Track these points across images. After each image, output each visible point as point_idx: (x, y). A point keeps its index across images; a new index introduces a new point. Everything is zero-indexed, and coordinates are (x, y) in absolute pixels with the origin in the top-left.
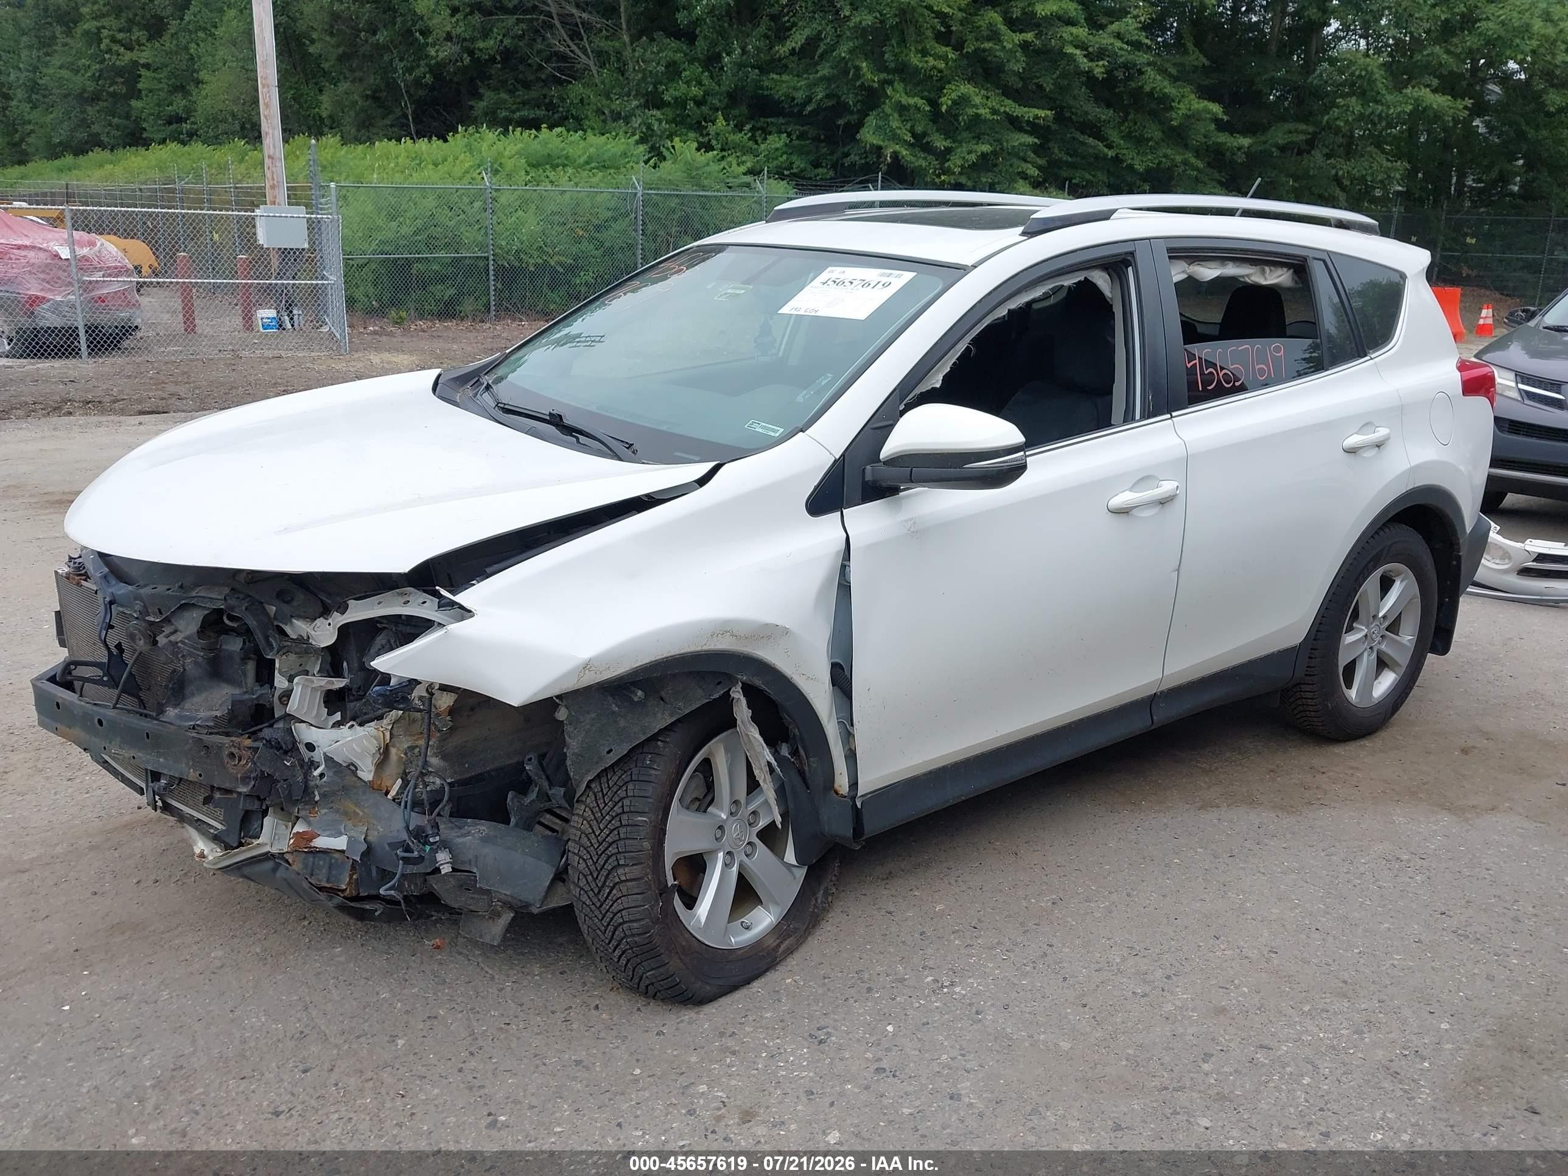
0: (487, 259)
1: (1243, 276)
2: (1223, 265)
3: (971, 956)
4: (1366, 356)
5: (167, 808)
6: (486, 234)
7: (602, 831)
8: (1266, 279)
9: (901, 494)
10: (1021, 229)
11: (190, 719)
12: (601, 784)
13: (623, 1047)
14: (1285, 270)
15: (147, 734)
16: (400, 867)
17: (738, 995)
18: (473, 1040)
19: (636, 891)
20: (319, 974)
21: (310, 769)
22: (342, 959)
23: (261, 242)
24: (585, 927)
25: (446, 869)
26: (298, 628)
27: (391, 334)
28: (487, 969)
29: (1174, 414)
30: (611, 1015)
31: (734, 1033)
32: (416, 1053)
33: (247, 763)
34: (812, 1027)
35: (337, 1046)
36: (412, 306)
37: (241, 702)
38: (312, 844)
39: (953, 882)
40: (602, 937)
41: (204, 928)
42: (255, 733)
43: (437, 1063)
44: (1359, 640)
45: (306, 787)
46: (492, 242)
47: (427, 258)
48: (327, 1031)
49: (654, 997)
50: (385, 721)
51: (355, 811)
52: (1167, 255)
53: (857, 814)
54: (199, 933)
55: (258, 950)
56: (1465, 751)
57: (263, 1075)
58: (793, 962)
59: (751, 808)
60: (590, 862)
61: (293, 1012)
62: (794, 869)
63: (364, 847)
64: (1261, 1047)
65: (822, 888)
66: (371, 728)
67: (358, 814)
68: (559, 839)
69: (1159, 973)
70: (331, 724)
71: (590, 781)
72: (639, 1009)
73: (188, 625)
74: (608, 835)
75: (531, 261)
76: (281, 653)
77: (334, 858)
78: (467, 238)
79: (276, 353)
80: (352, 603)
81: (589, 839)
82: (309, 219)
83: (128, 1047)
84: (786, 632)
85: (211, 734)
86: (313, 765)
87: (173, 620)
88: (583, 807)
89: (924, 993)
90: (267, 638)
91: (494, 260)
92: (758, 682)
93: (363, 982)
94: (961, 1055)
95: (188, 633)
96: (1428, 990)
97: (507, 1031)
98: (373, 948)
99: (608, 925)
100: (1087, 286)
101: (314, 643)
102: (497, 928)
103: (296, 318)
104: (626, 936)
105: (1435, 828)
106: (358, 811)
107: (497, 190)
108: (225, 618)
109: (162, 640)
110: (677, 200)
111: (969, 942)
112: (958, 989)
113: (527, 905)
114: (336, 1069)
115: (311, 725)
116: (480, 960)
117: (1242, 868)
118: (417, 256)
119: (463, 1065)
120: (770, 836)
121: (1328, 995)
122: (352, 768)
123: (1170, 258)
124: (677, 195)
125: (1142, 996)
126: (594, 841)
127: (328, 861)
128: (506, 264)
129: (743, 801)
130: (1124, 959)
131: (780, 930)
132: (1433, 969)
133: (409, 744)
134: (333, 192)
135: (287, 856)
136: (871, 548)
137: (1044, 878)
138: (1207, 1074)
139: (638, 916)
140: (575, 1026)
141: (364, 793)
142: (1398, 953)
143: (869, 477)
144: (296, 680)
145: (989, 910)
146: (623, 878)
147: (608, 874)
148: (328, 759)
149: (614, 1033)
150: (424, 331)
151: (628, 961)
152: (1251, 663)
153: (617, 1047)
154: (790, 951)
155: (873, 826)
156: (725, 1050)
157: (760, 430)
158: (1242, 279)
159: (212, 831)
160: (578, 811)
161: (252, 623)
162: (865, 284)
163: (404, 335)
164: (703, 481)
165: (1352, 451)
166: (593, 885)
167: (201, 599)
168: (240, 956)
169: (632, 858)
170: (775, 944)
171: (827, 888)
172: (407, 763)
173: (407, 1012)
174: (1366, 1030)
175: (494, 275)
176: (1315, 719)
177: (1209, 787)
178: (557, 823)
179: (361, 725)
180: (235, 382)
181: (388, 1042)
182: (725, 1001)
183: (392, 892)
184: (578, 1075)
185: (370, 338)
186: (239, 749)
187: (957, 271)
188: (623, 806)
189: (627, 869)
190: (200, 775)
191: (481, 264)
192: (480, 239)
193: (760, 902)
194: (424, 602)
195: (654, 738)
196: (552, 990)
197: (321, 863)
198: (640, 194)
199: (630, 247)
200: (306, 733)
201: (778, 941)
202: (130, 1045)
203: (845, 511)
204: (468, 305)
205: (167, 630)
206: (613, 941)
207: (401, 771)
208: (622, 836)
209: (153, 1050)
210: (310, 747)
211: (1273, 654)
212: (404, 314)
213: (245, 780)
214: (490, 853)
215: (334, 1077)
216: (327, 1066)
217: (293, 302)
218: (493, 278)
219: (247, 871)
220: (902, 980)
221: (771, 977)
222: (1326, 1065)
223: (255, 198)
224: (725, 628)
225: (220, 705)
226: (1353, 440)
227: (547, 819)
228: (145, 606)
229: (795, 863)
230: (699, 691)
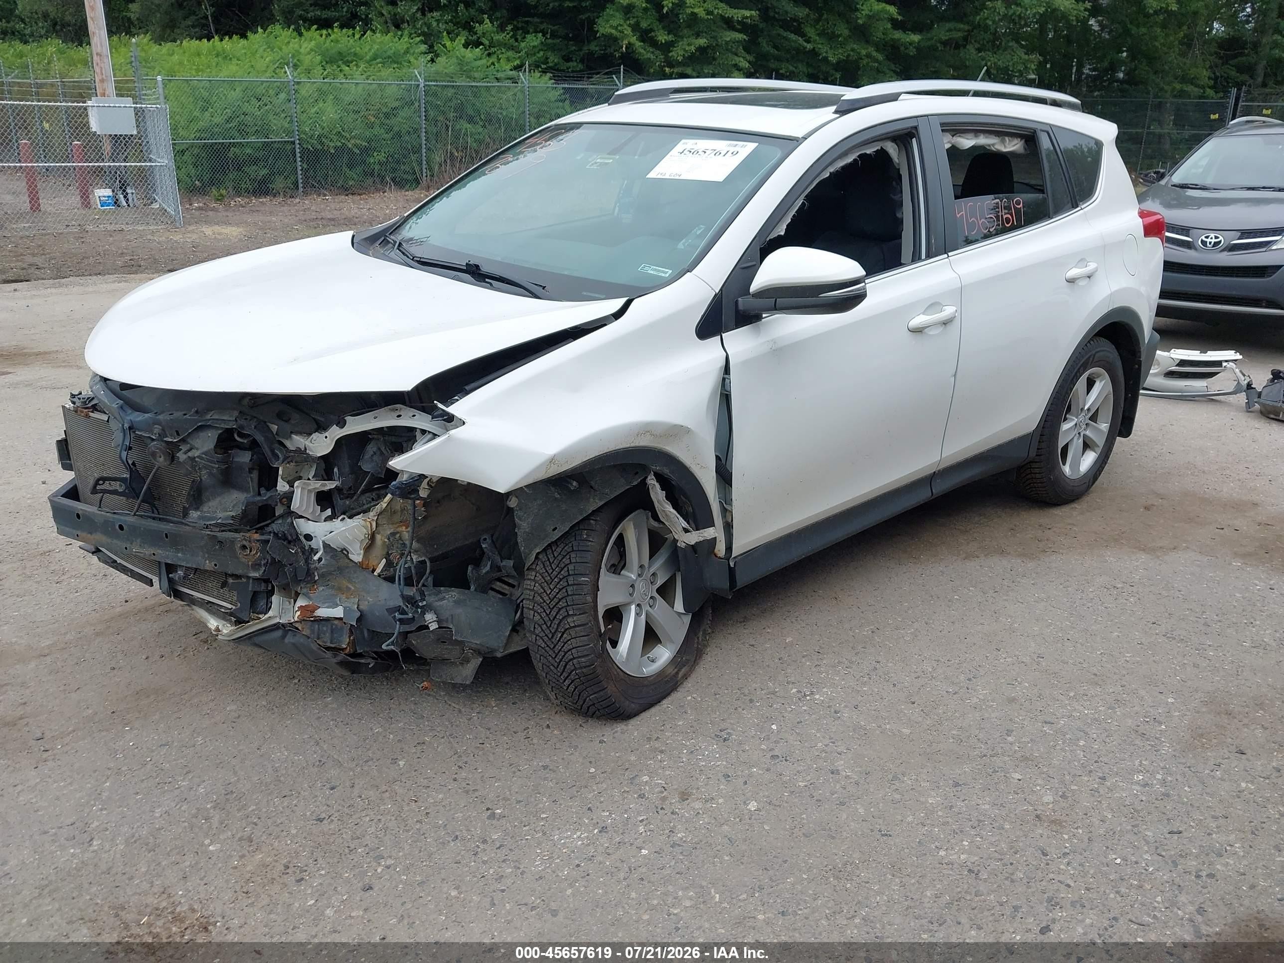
0: (293, 143)
1: (989, 146)
2: (976, 136)
3: (820, 673)
4: (1078, 207)
5: (178, 595)
6: (291, 122)
7: (552, 590)
8: (1005, 147)
9: (763, 320)
10: (834, 108)
11: (210, 519)
12: (547, 555)
13: (577, 754)
14: (1019, 139)
15: (166, 535)
16: (398, 626)
17: (653, 710)
18: (458, 757)
19: (583, 634)
20: (319, 718)
21: (310, 554)
22: (335, 706)
23: (94, 130)
24: (540, 665)
25: (433, 626)
26: (298, 441)
27: (213, 209)
28: (453, 705)
29: (950, 254)
30: (561, 731)
31: (658, 737)
32: (416, 770)
33: (257, 553)
34: (716, 729)
35: (351, 769)
36: (230, 185)
37: (253, 503)
38: (315, 614)
39: (794, 621)
40: (555, 671)
41: (214, 689)
42: (262, 528)
43: (434, 776)
44: (1071, 428)
45: (308, 570)
46: (297, 128)
47: (241, 143)
48: (340, 759)
49: (592, 717)
50: (371, 514)
51: (347, 587)
52: (940, 129)
53: (732, 571)
54: (211, 693)
55: (264, 703)
56: (1147, 508)
57: (299, 793)
58: (689, 684)
59: (652, 570)
60: (544, 615)
61: (309, 747)
62: (683, 616)
63: (358, 614)
64: (1046, 723)
65: (702, 629)
66: (358, 521)
67: (350, 589)
68: (510, 600)
69: (962, 677)
70: (323, 518)
71: (538, 554)
72: (581, 725)
73: (205, 443)
74: (558, 593)
75: (332, 144)
76: (286, 462)
77: (334, 624)
78: (275, 125)
79: (118, 227)
80: (349, 419)
81: (541, 597)
82: (135, 108)
83: (183, 781)
84: (688, 431)
85: (223, 531)
86: (314, 551)
87: (189, 440)
88: (534, 573)
89: (792, 701)
90: (273, 451)
91: (300, 144)
92: (666, 471)
93: (357, 722)
94: (832, 742)
95: (205, 449)
96: (1155, 677)
97: (483, 749)
98: (357, 696)
99: (561, 661)
100: (882, 154)
101: (311, 453)
102: (467, 672)
103: (130, 195)
104: (575, 669)
105: (1136, 564)
106: (350, 586)
107: (298, 83)
108: (236, 436)
109: (181, 456)
110: (453, 91)
111: (817, 663)
112: (817, 697)
113: (493, 651)
114: (356, 786)
115: (309, 520)
116: (446, 699)
117: (1005, 600)
118: (232, 141)
119: (456, 776)
120: (665, 592)
121: (1085, 684)
122: (344, 552)
123: (943, 131)
124: (453, 86)
125: (954, 694)
126: (546, 598)
127: (329, 627)
128: (310, 147)
129: (646, 565)
130: (934, 669)
131: (675, 661)
132: (1154, 661)
133: (392, 531)
134: (160, 84)
135: (297, 625)
136: (746, 363)
137: (861, 614)
138: (1011, 744)
139: (585, 653)
140: (535, 741)
141: (355, 572)
142: (1128, 653)
143: (741, 307)
144: (296, 484)
145: (826, 639)
146: (572, 625)
147: (559, 623)
148: (326, 546)
149: (567, 743)
150: (243, 207)
151: (576, 688)
152: (1000, 447)
153: (572, 754)
154: (686, 677)
155: (742, 580)
156: (654, 750)
157: (652, 272)
158: (988, 148)
159: (223, 610)
160: (530, 577)
161: (260, 438)
162: (717, 153)
163: (227, 210)
164: (618, 315)
165: (1071, 281)
166: (547, 632)
167: (215, 421)
168: (251, 708)
169: (580, 609)
170: (674, 672)
171: (705, 630)
172: (389, 547)
173: (399, 741)
174: (1116, 706)
175: (301, 157)
176: (1041, 489)
177: (968, 543)
178: (506, 589)
179: (350, 517)
180: (86, 253)
181: (391, 763)
182: (644, 715)
183: (392, 647)
184: (547, 776)
185: (197, 213)
186: (250, 541)
187: (790, 143)
188: (568, 571)
189: (575, 618)
190: (216, 565)
191: (289, 147)
192: (287, 125)
193: (661, 642)
194: (414, 416)
195: (587, 518)
196: (509, 716)
197: (325, 629)
198: (422, 85)
199: (416, 130)
200: (304, 527)
201: (676, 670)
202: (184, 779)
203: (723, 335)
204: (279, 183)
205: (184, 448)
206: (564, 673)
207: (385, 553)
208: (570, 593)
209: (204, 781)
210: (309, 537)
211: (1015, 439)
212: (224, 192)
213: (256, 566)
214: (462, 613)
215: (356, 792)
216: (348, 784)
217: (125, 182)
218: (299, 159)
219: (258, 640)
220: (774, 693)
221: (675, 696)
222: (1093, 731)
223: (84, 91)
224: (647, 428)
225: (233, 507)
226: (1073, 272)
227: (498, 585)
228: (163, 430)
229: (683, 611)
230: (623, 480)
